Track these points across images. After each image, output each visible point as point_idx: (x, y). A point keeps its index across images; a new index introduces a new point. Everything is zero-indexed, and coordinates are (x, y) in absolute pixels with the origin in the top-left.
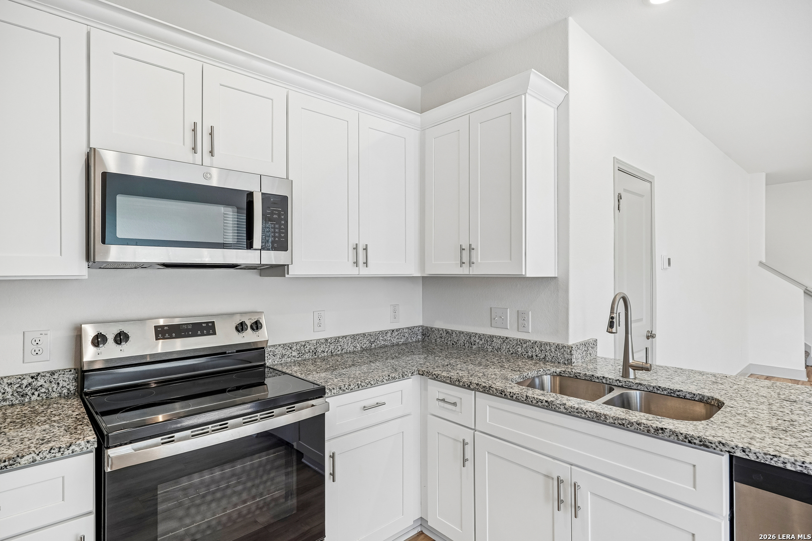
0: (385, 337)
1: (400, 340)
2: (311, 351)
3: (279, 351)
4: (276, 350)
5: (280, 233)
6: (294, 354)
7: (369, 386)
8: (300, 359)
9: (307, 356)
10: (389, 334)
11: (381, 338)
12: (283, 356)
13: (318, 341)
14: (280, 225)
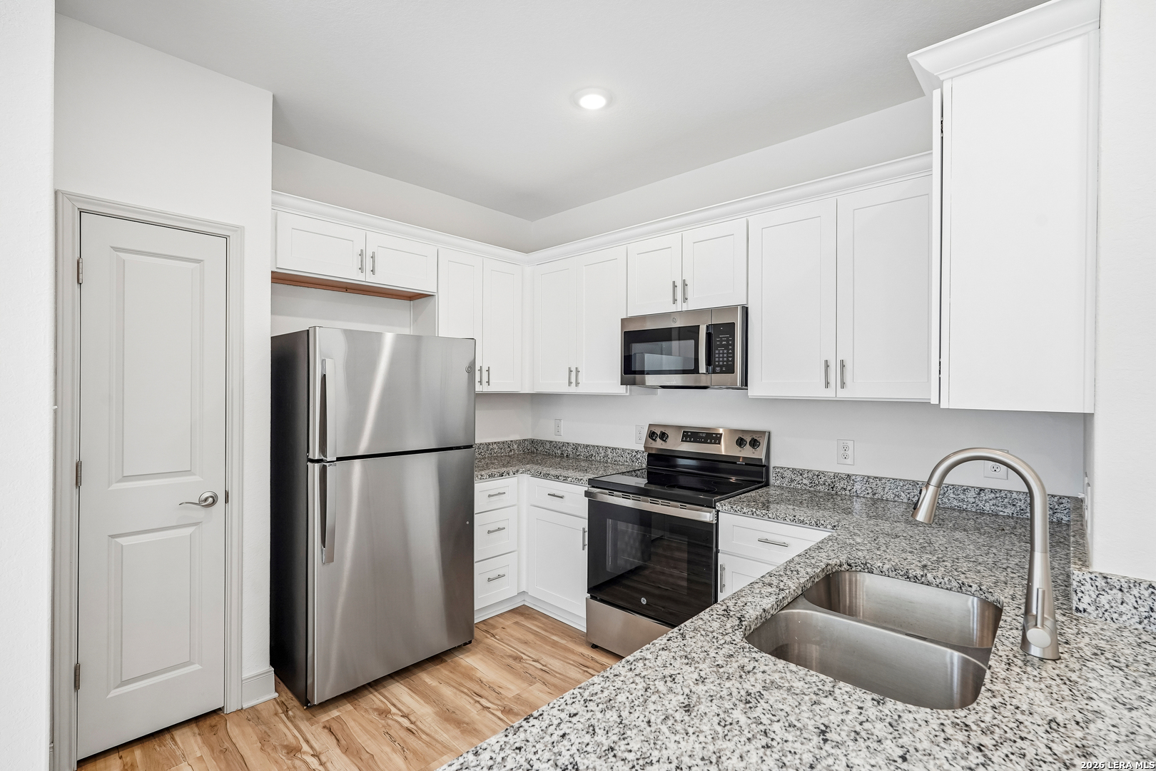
0: (962, 496)
1: (1000, 509)
2: (827, 484)
3: (788, 474)
4: (785, 473)
5: (728, 357)
6: (805, 481)
7: (766, 518)
8: (812, 489)
9: (821, 488)
10: (972, 494)
11: (952, 495)
12: (792, 481)
13: (836, 475)
14: (728, 350)
